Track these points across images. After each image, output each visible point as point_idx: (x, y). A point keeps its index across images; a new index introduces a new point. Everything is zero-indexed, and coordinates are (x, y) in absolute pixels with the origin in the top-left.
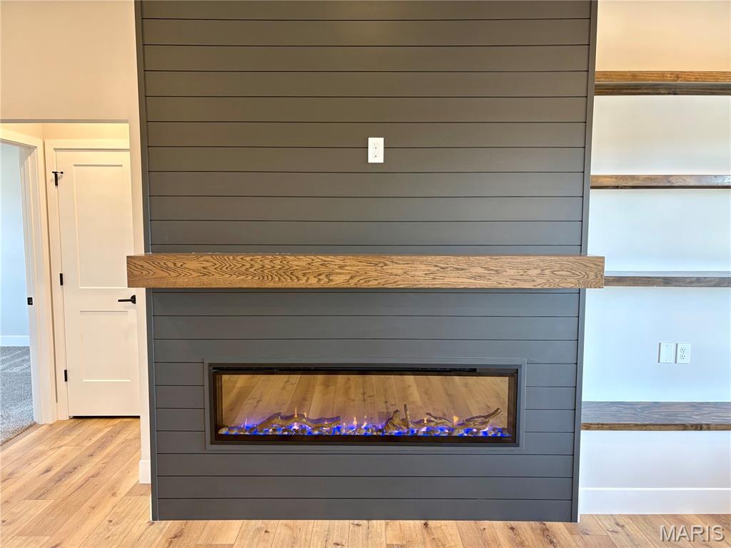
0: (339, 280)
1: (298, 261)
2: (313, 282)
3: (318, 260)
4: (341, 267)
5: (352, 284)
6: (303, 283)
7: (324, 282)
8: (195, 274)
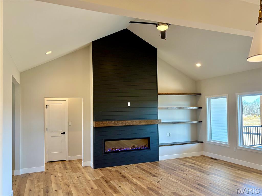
0: (127, 124)
1: (121, 122)
2: (123, 125)
3: (124, 121)
4: (127, 122)
5: (129, 125)
6: (121, 125)
7: (125, 125)
8: (106, 124)
